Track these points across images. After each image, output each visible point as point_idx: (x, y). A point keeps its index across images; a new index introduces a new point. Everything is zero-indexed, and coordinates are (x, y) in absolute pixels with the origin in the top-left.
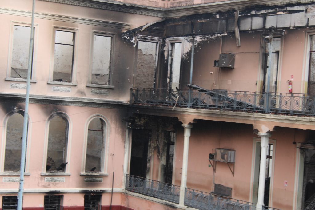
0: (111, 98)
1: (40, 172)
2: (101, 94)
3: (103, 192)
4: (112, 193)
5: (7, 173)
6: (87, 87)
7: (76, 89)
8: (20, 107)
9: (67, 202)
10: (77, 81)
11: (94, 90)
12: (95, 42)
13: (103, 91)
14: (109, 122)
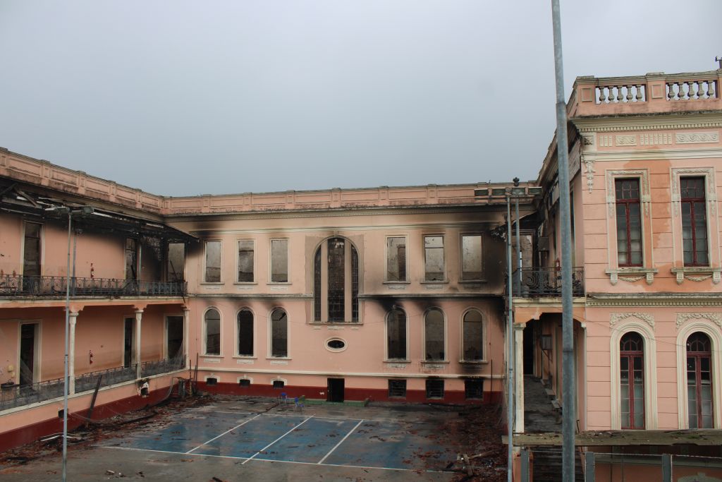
0: (484, 292)
1: (420, 360)
2: (473, 288)
3: (483, 379)
4: (492, 379)
5: (391, 360)
6: (459, 283)
7: (448, 286)
8: (398, 305)
9: (448, 387)
10: (448, 279)
11: (466, 286)
12: (464, 241)
13: (476, 285)
14: (485, 313)
